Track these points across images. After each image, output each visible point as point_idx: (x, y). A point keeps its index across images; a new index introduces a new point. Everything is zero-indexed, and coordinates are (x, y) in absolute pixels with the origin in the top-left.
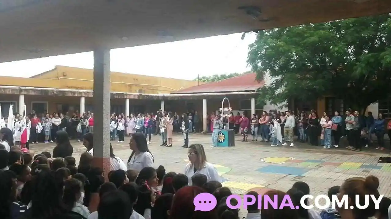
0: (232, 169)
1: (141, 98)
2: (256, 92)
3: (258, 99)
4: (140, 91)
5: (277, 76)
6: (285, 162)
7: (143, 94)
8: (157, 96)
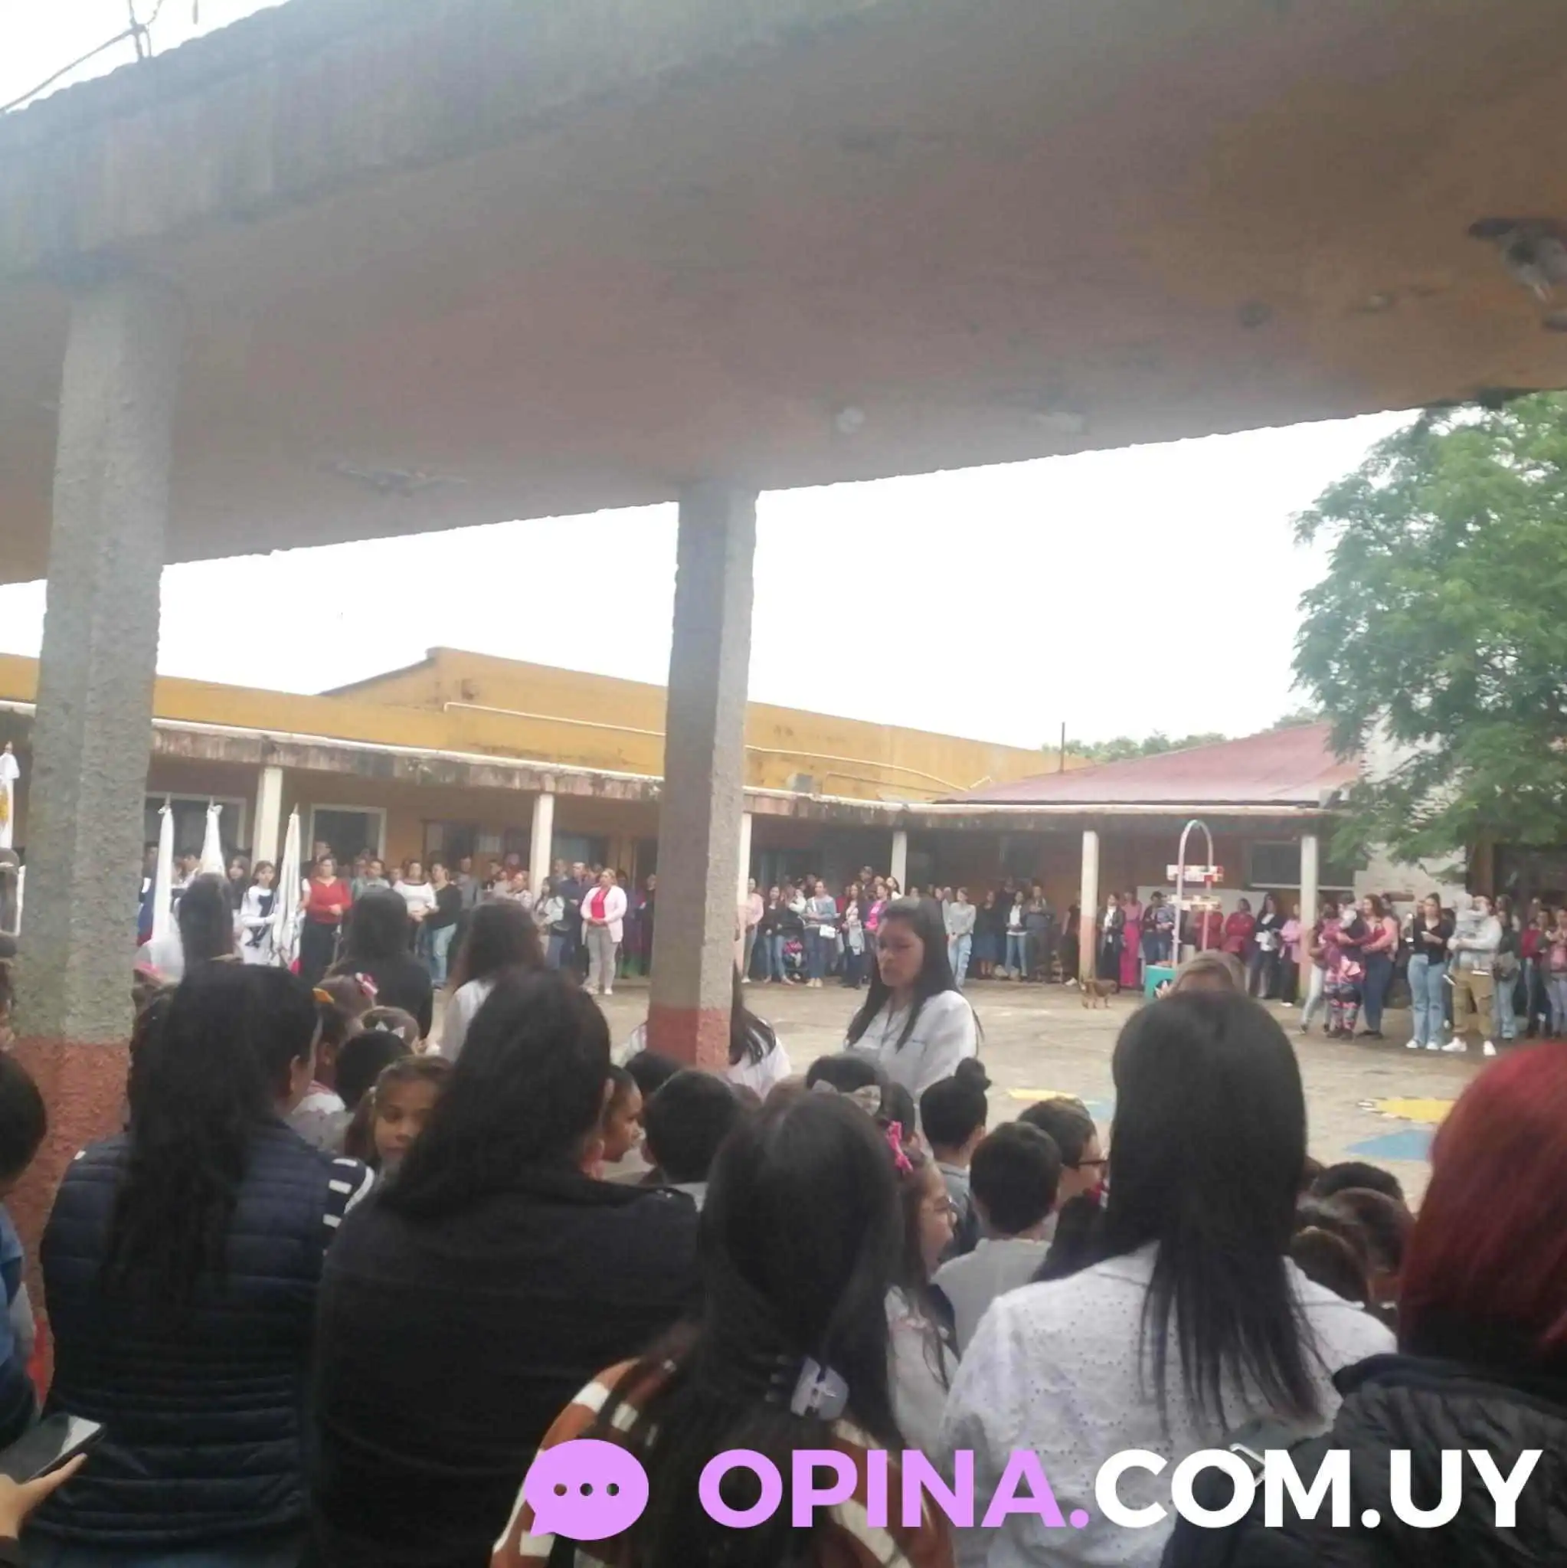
1: (804, 814)
2: (1325, 808)
3: (1333, 841)
4: (803, 782)
5: (1422, 738)
7: (814, 796)
8: (876, 810)
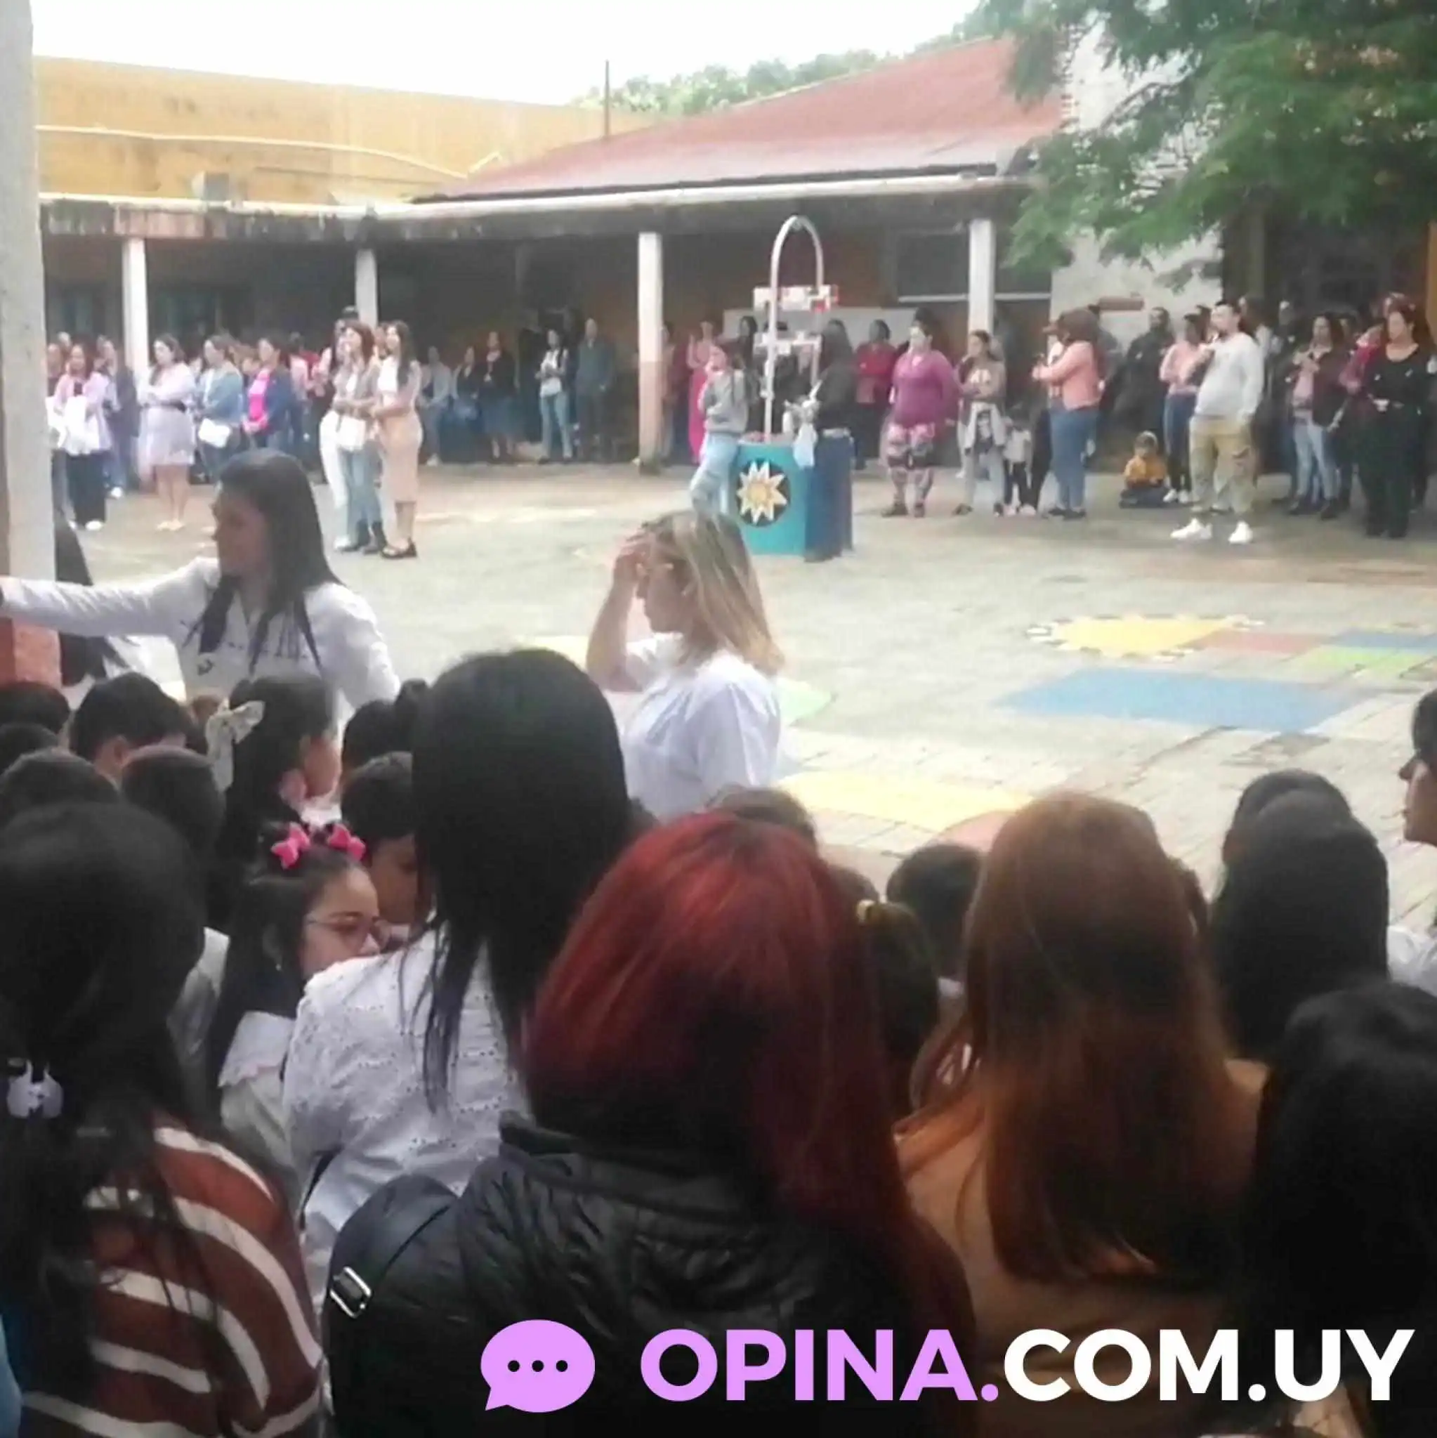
1: (220, 232)
2: (1007, 174)
3: (1019, 228)
4: (216, 184)
5: (1153, 60)
6: (1196, 645)
7: (233, 204)
8: (326, 220)
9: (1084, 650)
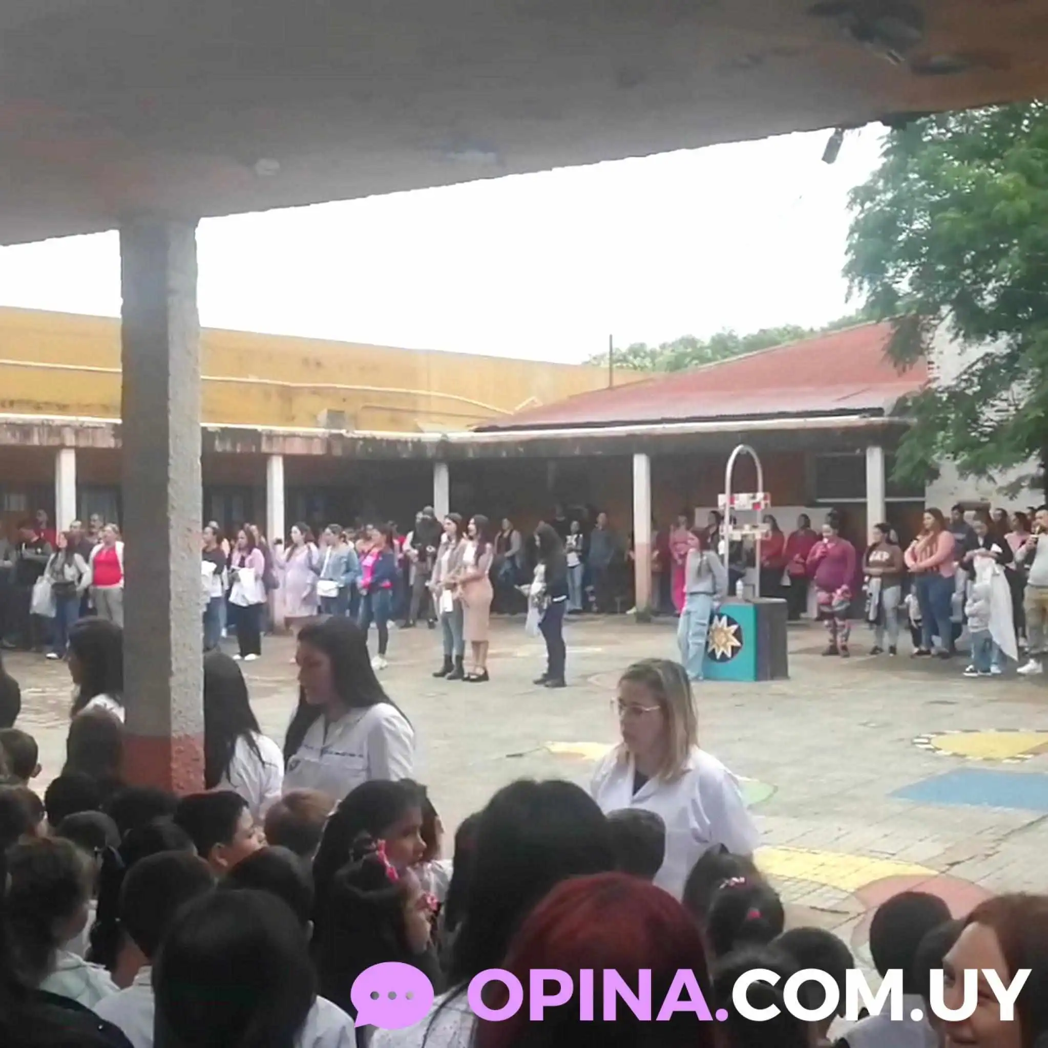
0: (776, 789)
1: (338, 451)
2: (891, 415)
3: (901, 453)
4: (335, 417)
5: (988, 339)
6: (1035, 752)
7: (348, 432)
8: (412, 442)
9: (955, 755)
